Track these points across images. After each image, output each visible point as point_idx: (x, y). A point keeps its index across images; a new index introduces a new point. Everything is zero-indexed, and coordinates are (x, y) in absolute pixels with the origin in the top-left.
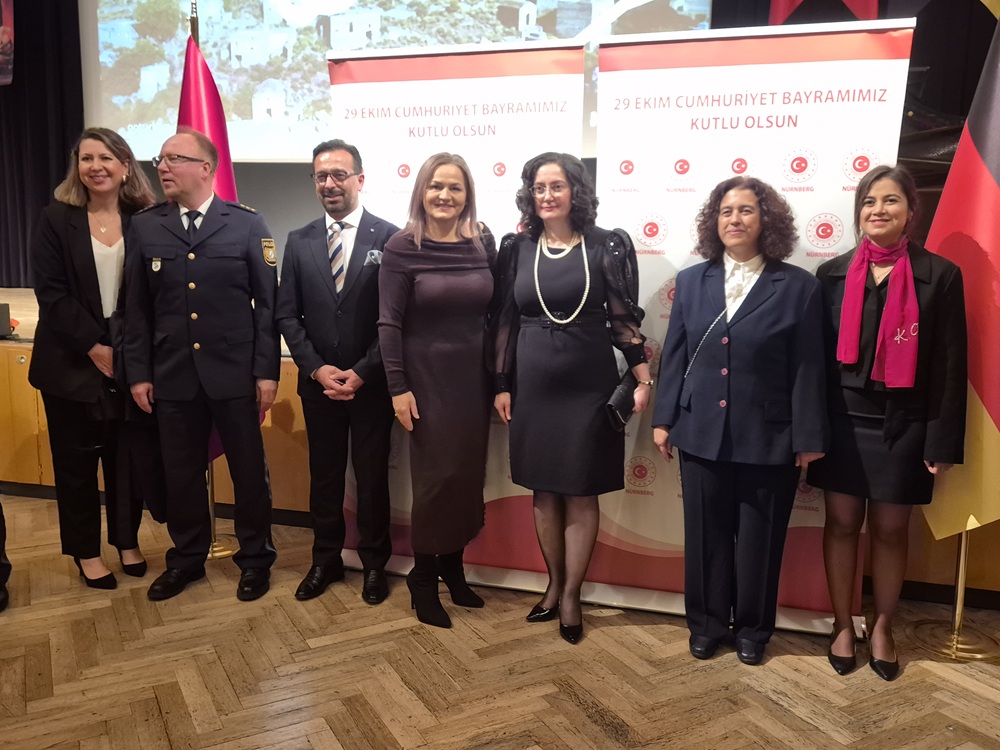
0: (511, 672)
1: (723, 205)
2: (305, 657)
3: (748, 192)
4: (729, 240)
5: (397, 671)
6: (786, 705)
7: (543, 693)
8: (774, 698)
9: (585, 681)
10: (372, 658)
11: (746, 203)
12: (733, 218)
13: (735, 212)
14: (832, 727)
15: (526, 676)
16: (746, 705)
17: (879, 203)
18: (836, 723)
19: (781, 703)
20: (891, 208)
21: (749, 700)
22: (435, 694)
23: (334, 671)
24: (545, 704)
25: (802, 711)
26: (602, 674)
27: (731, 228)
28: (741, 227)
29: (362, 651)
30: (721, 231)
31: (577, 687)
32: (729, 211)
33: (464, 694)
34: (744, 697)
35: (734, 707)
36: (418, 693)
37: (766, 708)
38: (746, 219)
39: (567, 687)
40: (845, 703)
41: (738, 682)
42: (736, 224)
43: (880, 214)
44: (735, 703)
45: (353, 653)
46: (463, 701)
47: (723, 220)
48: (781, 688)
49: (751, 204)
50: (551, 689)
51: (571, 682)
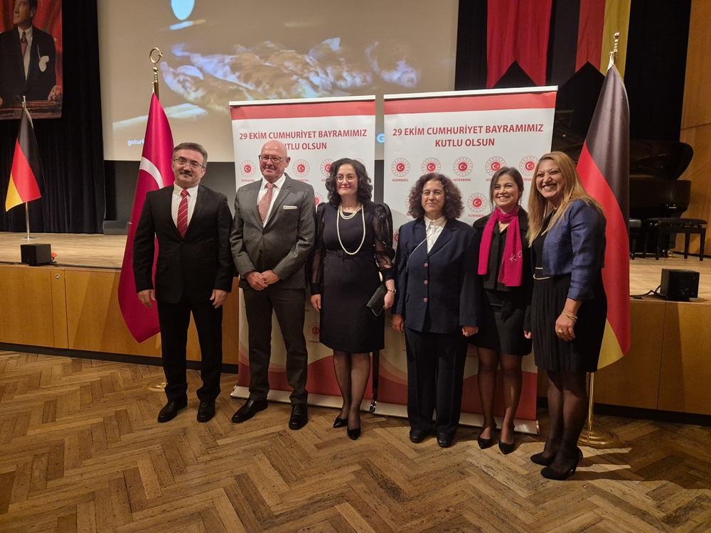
0: (335, 457)
1: (424, 189)
2: (215, 451)
3: (437, 182)
4: (428, 208)
5: (268, 458)
6: (492, 474)
7: (352, 470)
8: (485, 470)
9: (378, 462)
10: (254, 451)
11: (438, 188)
12: (431, 196)
13: (432, 193)
14: (518, 487)
15: (344, 460)
16: (469, 475)
17: (502, 188)
18: (519, 484)
19: (489, 473)
20: (509, 190)
21: (471, 472)
22: (289, 471)
23: (232, 459)
24: (353, 477)
25: (500, 478)
26: (388, 457)
27: (429, 201)
28: (435, 202)
29: (249, 447)
30: (423, 203)
31: (372, 466)
32: (428, 193)
33: (307, 471)
34: (467, 469)
35: (462, 476)
36: (280, 471)
37: (480, 476)
38: (438, 197)
39: (367, 467)
40: (526, 473)
41: (465, 461)
42: (432, 200)
43: (503, 194)
44: (463, 474)
45: (243, 448)
46: (306, 476)
47: (424, 197)
48: (489, 464)
49: (440, 189)
50: (357, 468)
51: (369, 463)
